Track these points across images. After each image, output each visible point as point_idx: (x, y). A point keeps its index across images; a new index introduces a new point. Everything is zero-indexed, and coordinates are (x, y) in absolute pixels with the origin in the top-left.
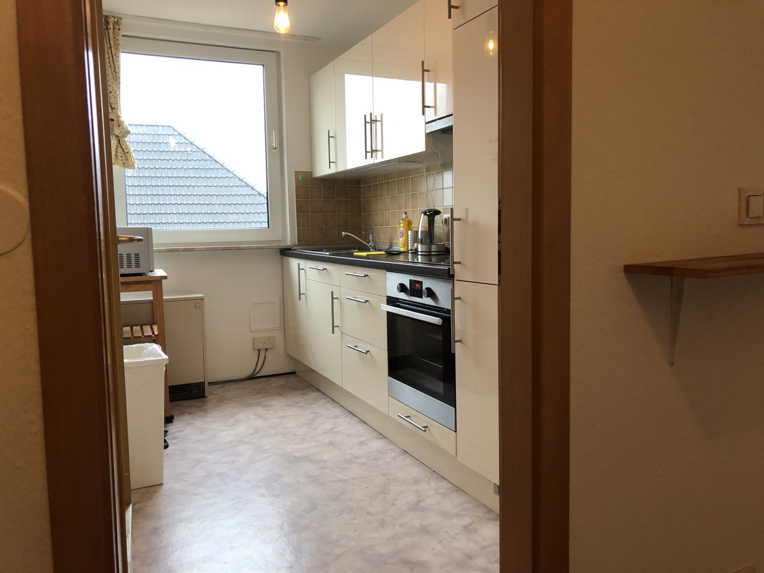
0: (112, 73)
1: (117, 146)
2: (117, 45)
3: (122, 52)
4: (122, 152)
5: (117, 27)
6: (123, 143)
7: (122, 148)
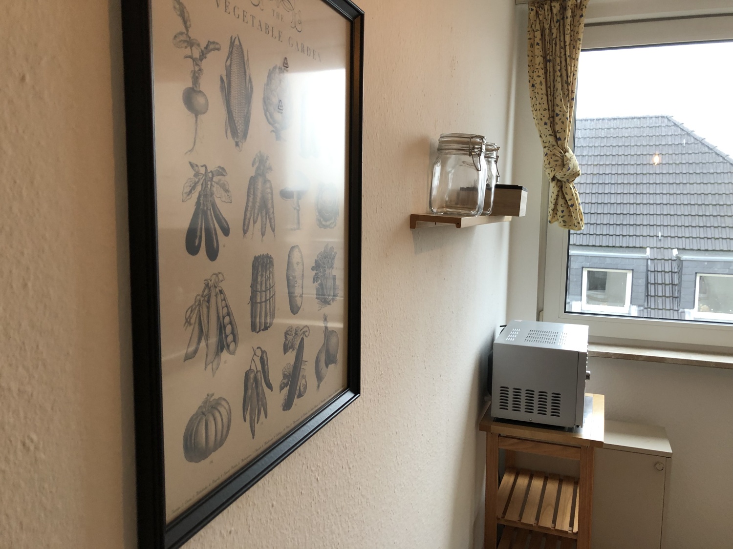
0: (562, 86)
1: (558, 196)
2: (575, 40)
3: (582, 50)
4: (563, 205)
5: (578, 13)
6: (568, 191)
7: (564, 198)
